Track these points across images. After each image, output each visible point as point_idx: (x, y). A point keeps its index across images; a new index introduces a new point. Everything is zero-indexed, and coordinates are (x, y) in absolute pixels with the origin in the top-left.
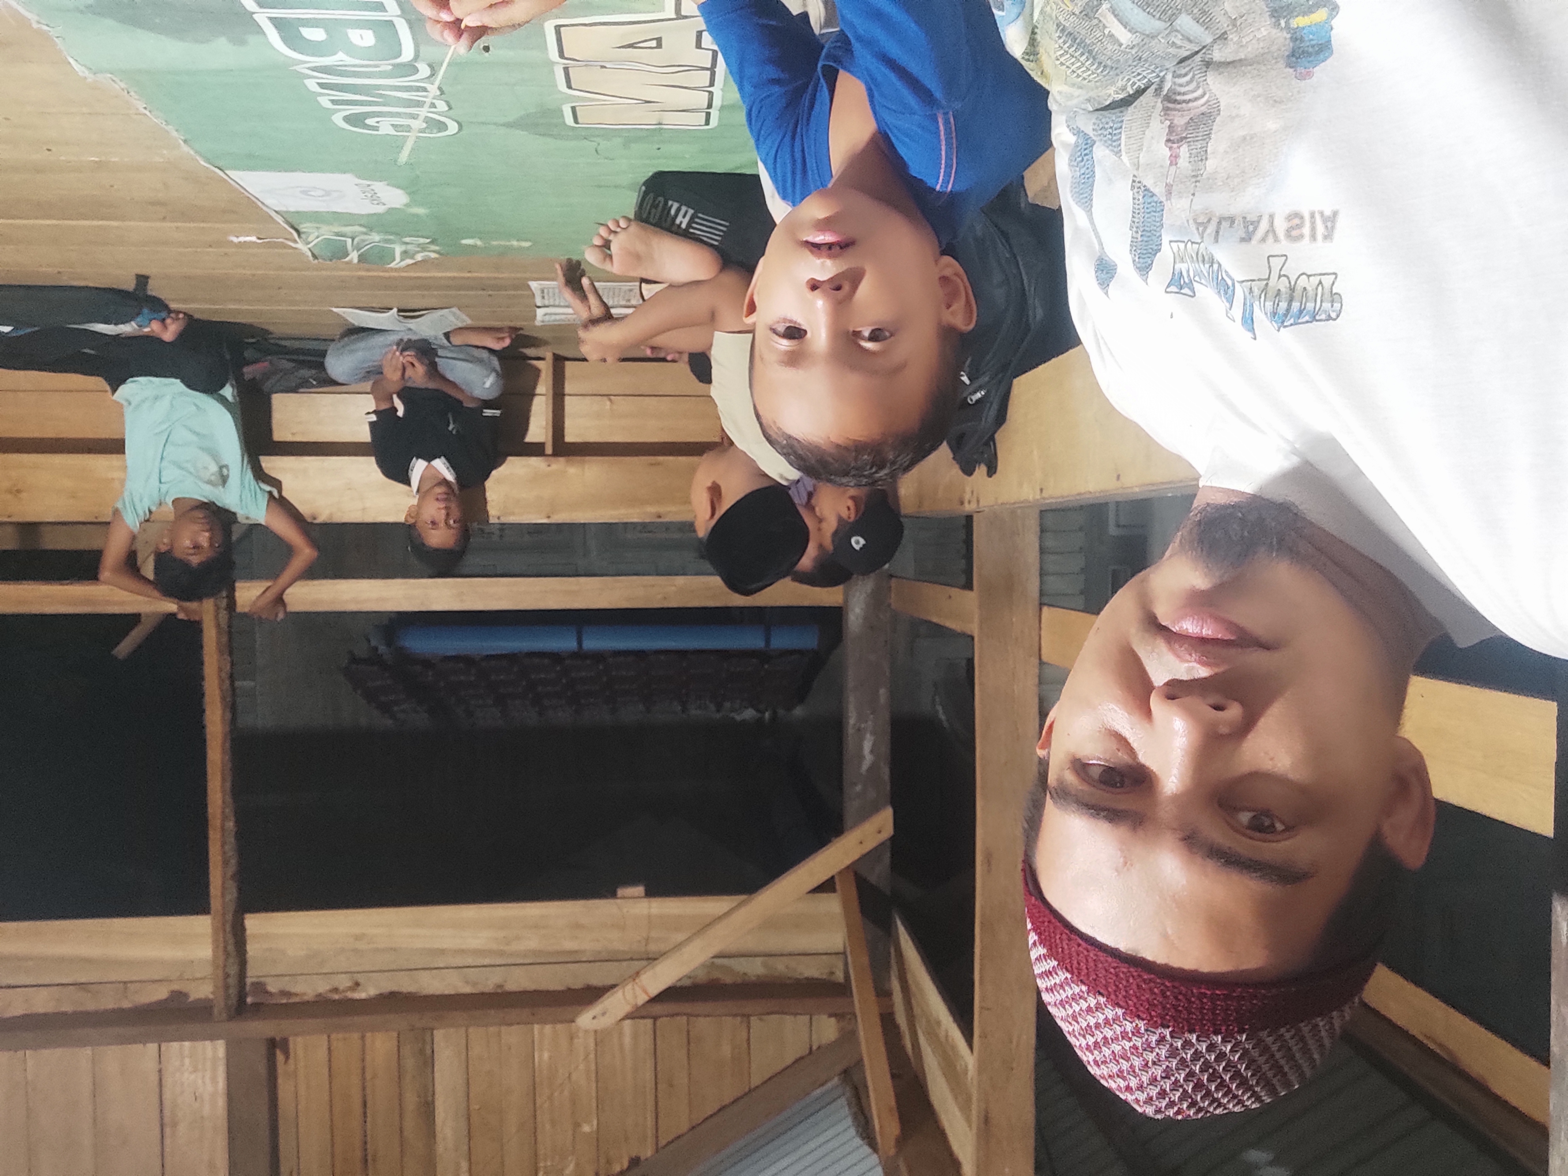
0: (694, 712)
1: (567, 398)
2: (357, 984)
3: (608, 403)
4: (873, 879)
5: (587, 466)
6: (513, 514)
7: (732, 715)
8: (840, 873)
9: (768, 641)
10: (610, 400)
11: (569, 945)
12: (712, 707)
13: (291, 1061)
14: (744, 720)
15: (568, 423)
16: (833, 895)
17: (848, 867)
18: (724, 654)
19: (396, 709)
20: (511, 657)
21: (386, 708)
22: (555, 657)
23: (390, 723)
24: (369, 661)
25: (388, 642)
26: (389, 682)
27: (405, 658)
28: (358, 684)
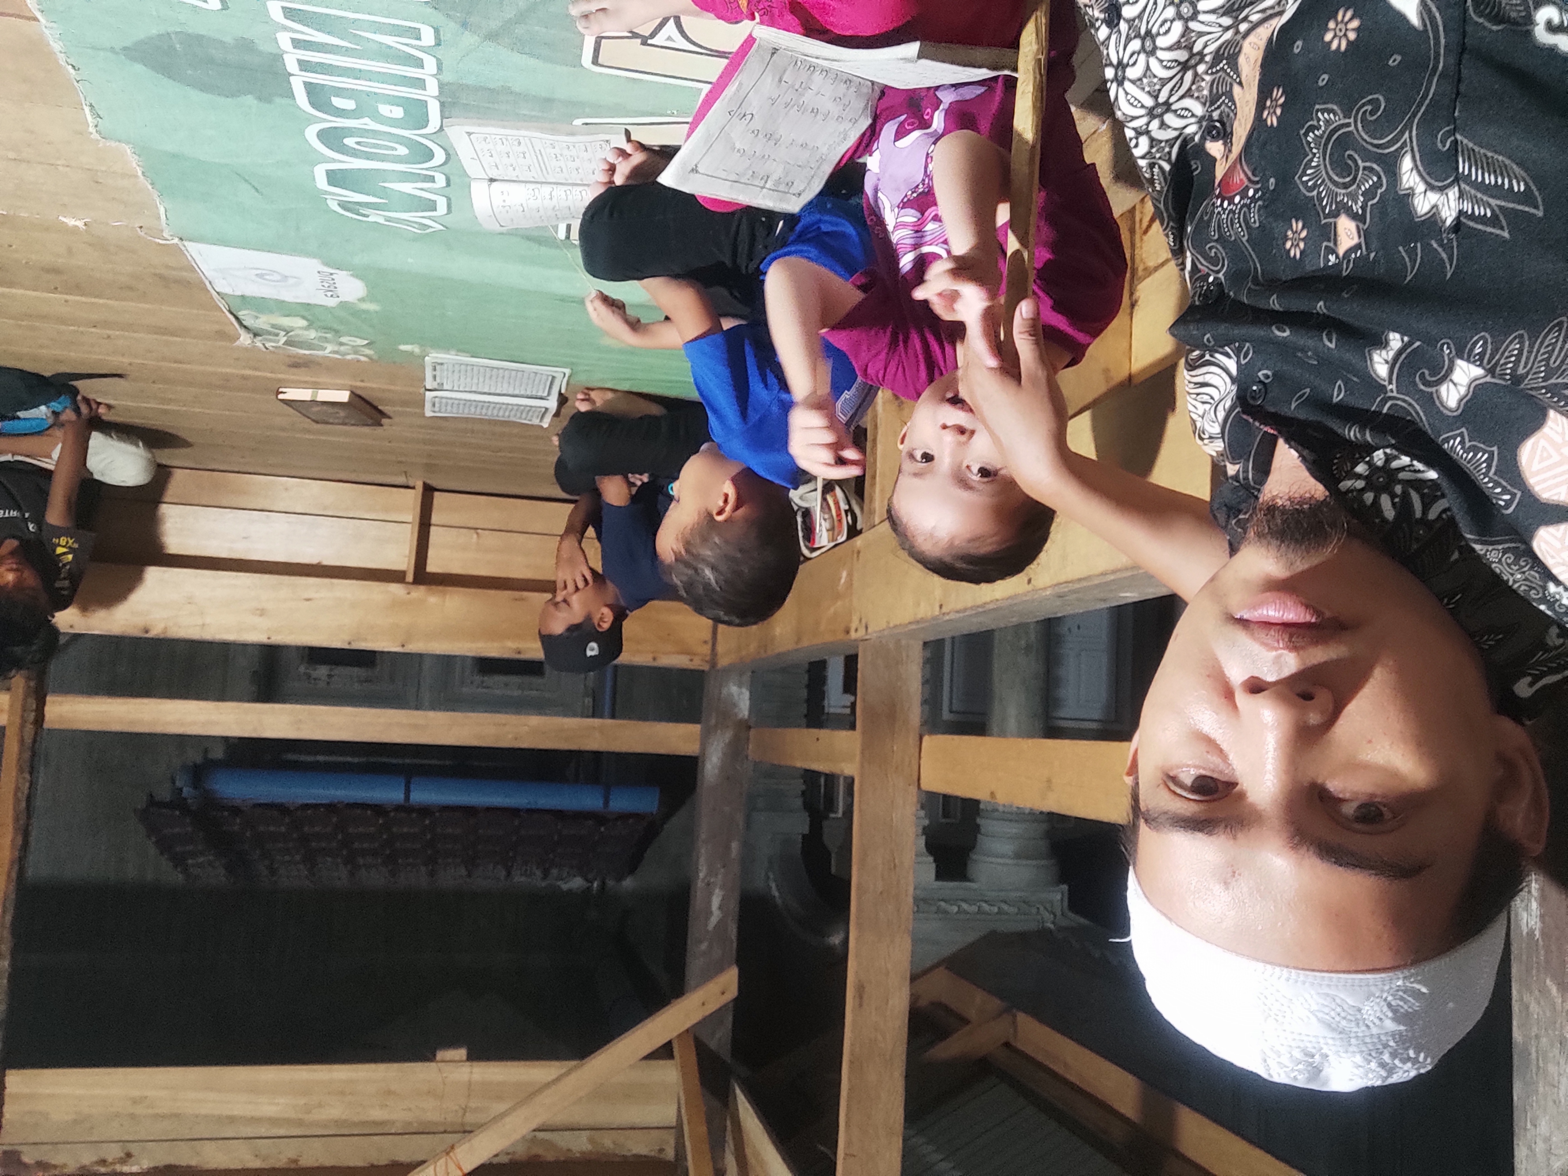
0: (519, 878)
1: (432, 529)
2: (129, 1155)
3: (475, 536)
4: (713, 1045)
5: (448, 597)
6: (365, 640)
7: (559, 883)
8: (679, 1036)
9: (606, 803)
10: (477, 534)
11: (378, 1115)
12: (538, 873)
14: (570, 890)
15: (431, 553)
16: (669, 1062)
17: (687, 1031)
18: (559, 815)
19: (190, 861)
20: (331, 807)
21: (179, 861)
22: (378, 809)
23: (179, 878)
24: (170, 805)
25: (196, 783)
26: (189, 829)
27: (211, 803)
28: (152, 828)
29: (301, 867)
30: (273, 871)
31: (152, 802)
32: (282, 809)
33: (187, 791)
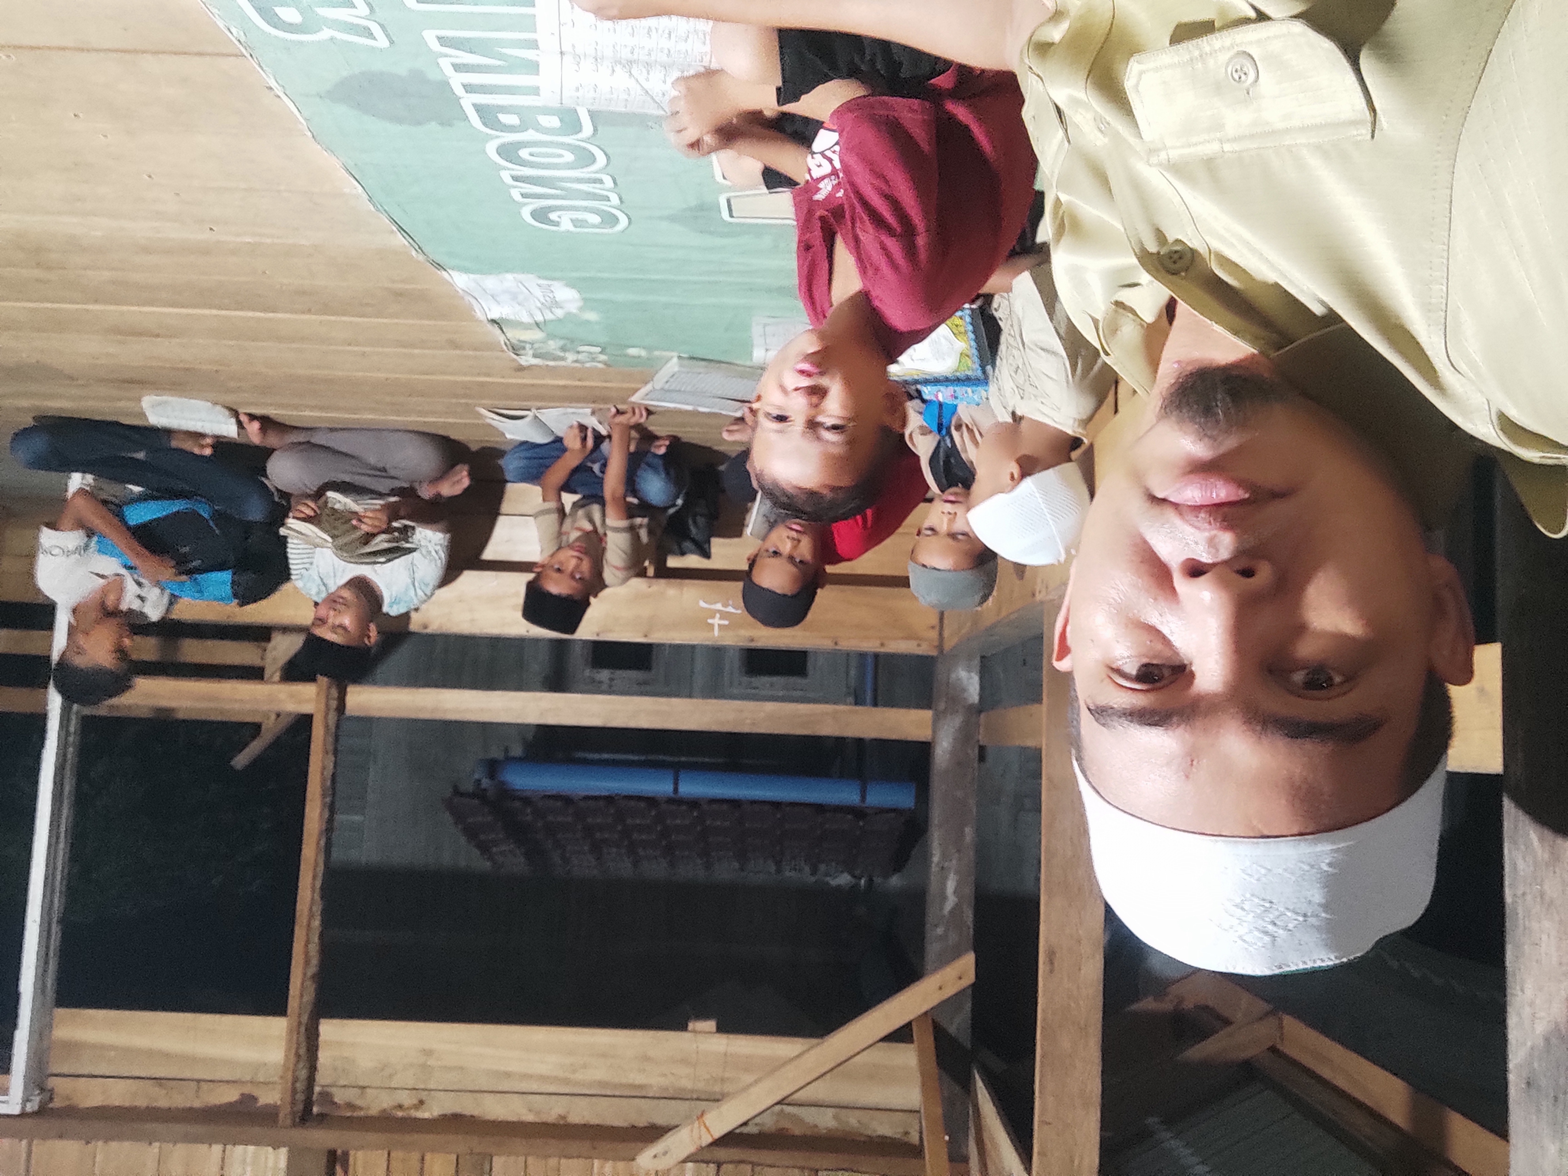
0: (789, 873)
2: (422, 1103)
4: (951, 1029)
5: (684, 589)
6: (612, 631)
7: (828, 879)
8: (918, 1018)
9: (863, 798)
11: (637, 1078)
12: (807, 868)
14: (838, 885)
16: (908, 1045)
17: (926, 1013)
18: (820, 808)
19: (494, 850)
20: (610, 799)
21: (484, 848)
22: (651, 801)
24: (472, 795)
25: (492, 775)
26: (490, 818)
27: (506, 793)
28: (459, 817)
29: (589, 856)
30: (566, 861)
33: (486, 783)
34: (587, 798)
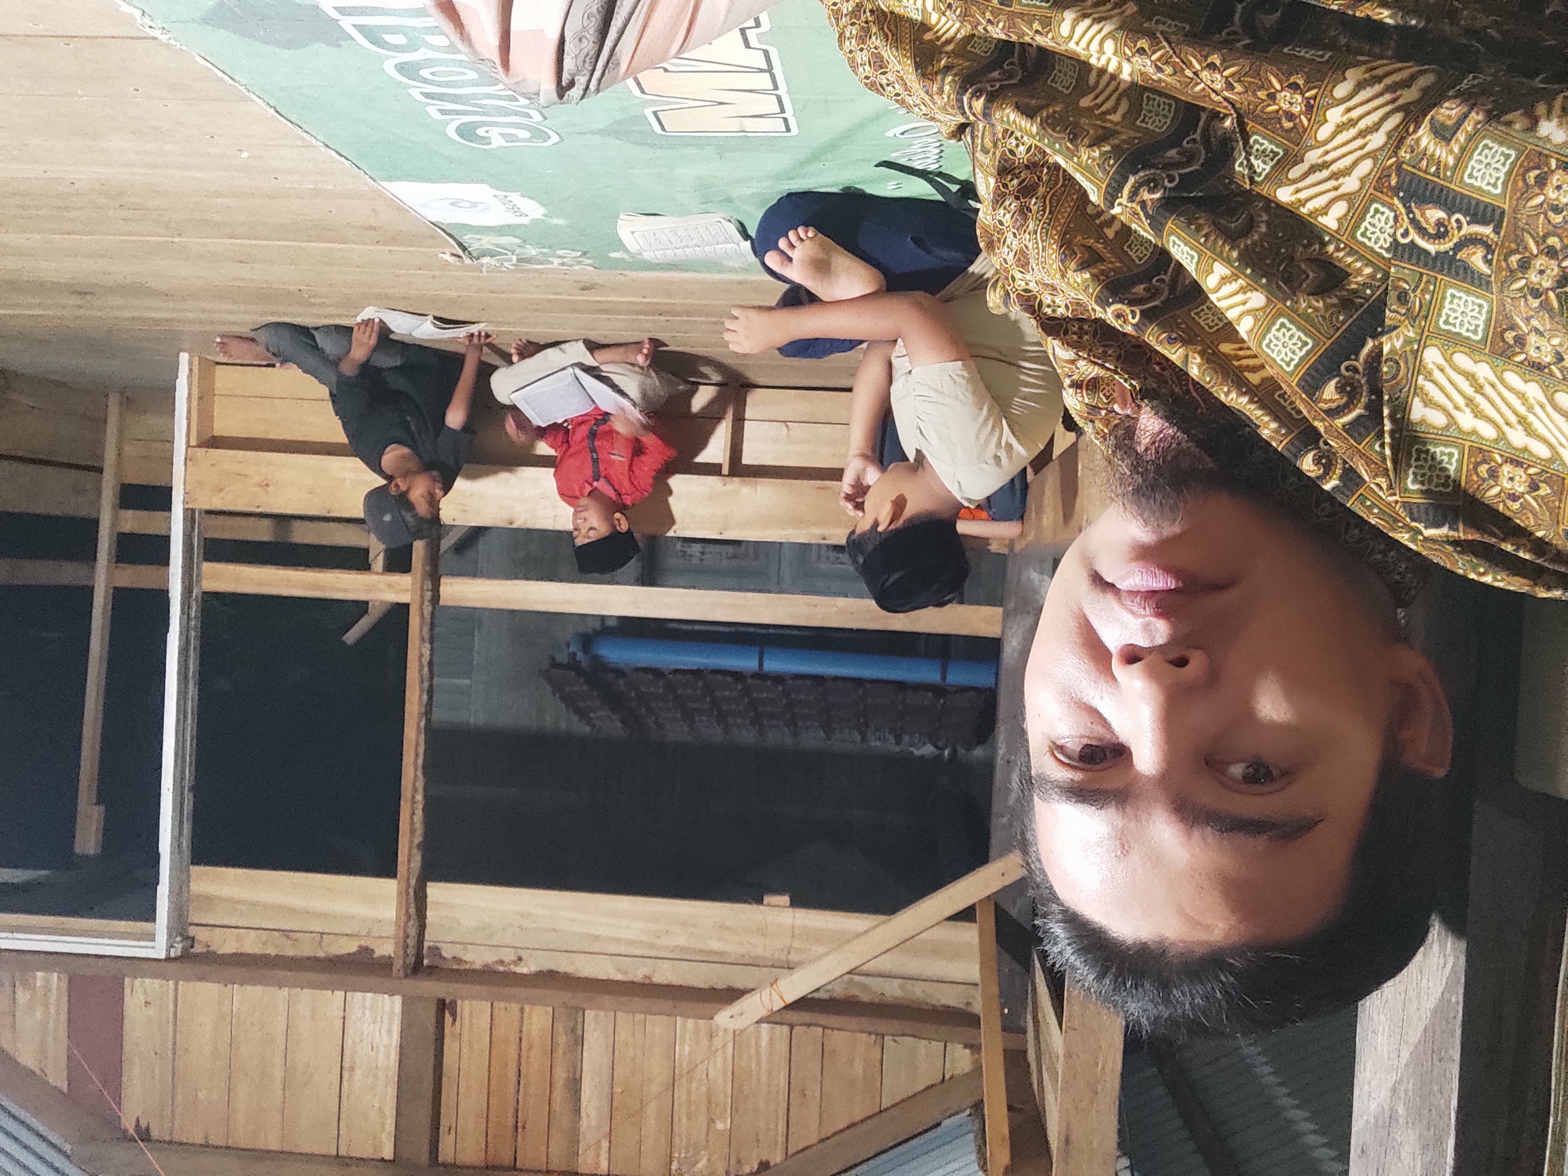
0: (872, 743)
1: (747, 422)
2: (520, 959)
3: (785, 428)
5: (759, 488)
6: (689, 528)
7: (911, 749)
8: (981, 901)
9: (944, 676)
10: (787, 426)
11: (715, 945)
12: (891, 738)
13: (458, 1023)
14: (921, 756)
15: (747, 446)
16: (971, 925)
17: (989, 897)
18: (899, 685)
19: (592, 715)
20: (697, 673)
21: (582, 714)
22: (738, 676)
23: (588, 729)
24: (568, 667)
25: (586, 649)
26: (585, 688)
27: (600, 666)
28: (557, 687)
29: (681, 723)
30: (660, 727)
31: (554, 664)
32: (657, 673)
33: (580, 655)
34: (677, 671)
